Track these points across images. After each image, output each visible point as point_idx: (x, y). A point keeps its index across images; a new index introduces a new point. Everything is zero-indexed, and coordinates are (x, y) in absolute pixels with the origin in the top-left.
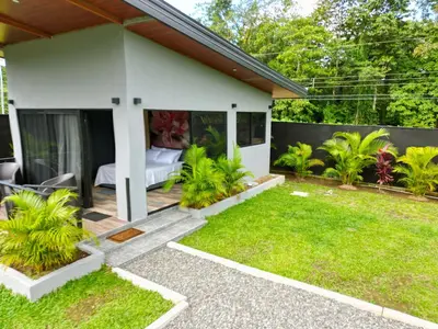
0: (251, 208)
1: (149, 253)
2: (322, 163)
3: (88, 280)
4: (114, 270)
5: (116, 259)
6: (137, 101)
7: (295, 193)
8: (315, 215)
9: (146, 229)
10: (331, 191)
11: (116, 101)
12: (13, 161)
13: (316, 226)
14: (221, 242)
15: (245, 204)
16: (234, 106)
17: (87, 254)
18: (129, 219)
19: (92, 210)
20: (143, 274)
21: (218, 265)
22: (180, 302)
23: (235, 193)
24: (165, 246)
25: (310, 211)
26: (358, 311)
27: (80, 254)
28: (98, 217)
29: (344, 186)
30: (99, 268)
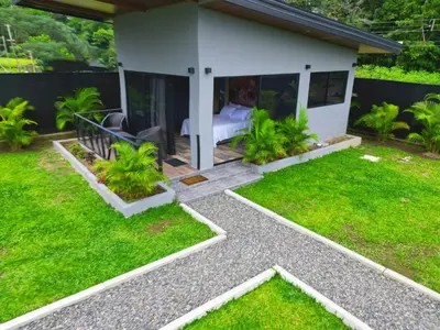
0: (310, 168)
1: (209, 196)
2: (407, 127)
3: (163, 210)
4: (182, 205)
5: (183, 198)
6: (208, 71)
7: (366, 157)
8: (375, 181)
9: (210, 177)
10: (407, 158)
11: (191, 70)
12: (121, 111)
13: (369, 192)
14: (270, 196)
15: (307, 163)
16: (308, 67)
17: (164, 191)
18: (199, 168)
19: (174, 157)
20: (201, 211)
21: (260, 213)
22: (221, 234)
23: (297, 153)
24: (223, 192)
25: (371, 176)
26: (363, 266)
27: (159, 190)
28: (177, 163)
29: (428, 154)
30: (171, 202)
